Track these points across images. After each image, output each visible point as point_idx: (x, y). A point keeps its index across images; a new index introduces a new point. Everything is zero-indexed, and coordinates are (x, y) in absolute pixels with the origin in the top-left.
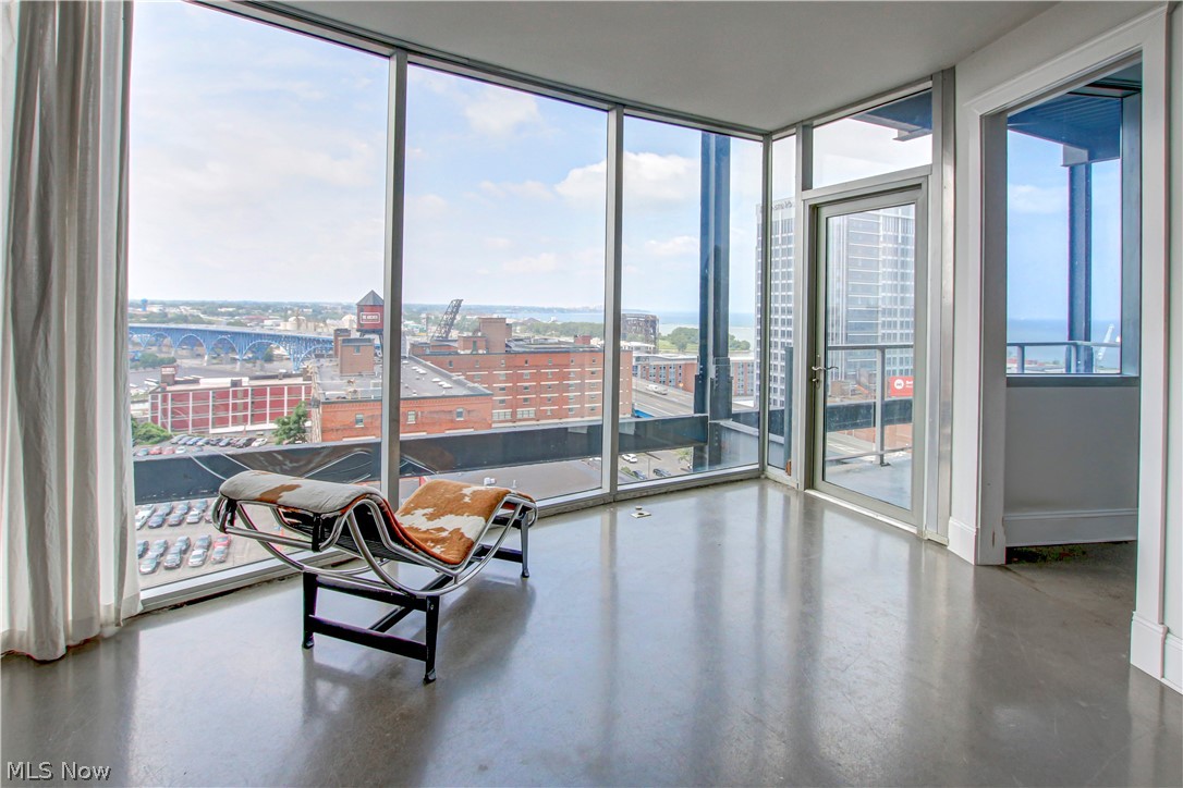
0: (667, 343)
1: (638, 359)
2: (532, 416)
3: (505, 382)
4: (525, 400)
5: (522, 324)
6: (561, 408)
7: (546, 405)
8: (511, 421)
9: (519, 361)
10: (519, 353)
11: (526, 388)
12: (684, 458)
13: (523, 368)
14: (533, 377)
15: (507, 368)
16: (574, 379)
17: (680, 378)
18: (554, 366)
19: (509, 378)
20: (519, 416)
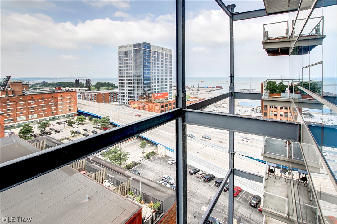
0: (94, 87)
1: (81, 93)
2: (36, 117)
3: (23, 106)
4: (32, 112)
5: (40, 84)
6: (48, 113)
7: (41, 112)
8: (26, 120)
9: (29, 98)
10: (29, 95)
11: (33, 107)
12: (94, 124)
13: (31, 100)
14: (35, 103)
15: (24, 101)
16: (53, 102)
17: (96, 98)
18: (45, 98)
19: (24, 104)
20: (30, 118)
